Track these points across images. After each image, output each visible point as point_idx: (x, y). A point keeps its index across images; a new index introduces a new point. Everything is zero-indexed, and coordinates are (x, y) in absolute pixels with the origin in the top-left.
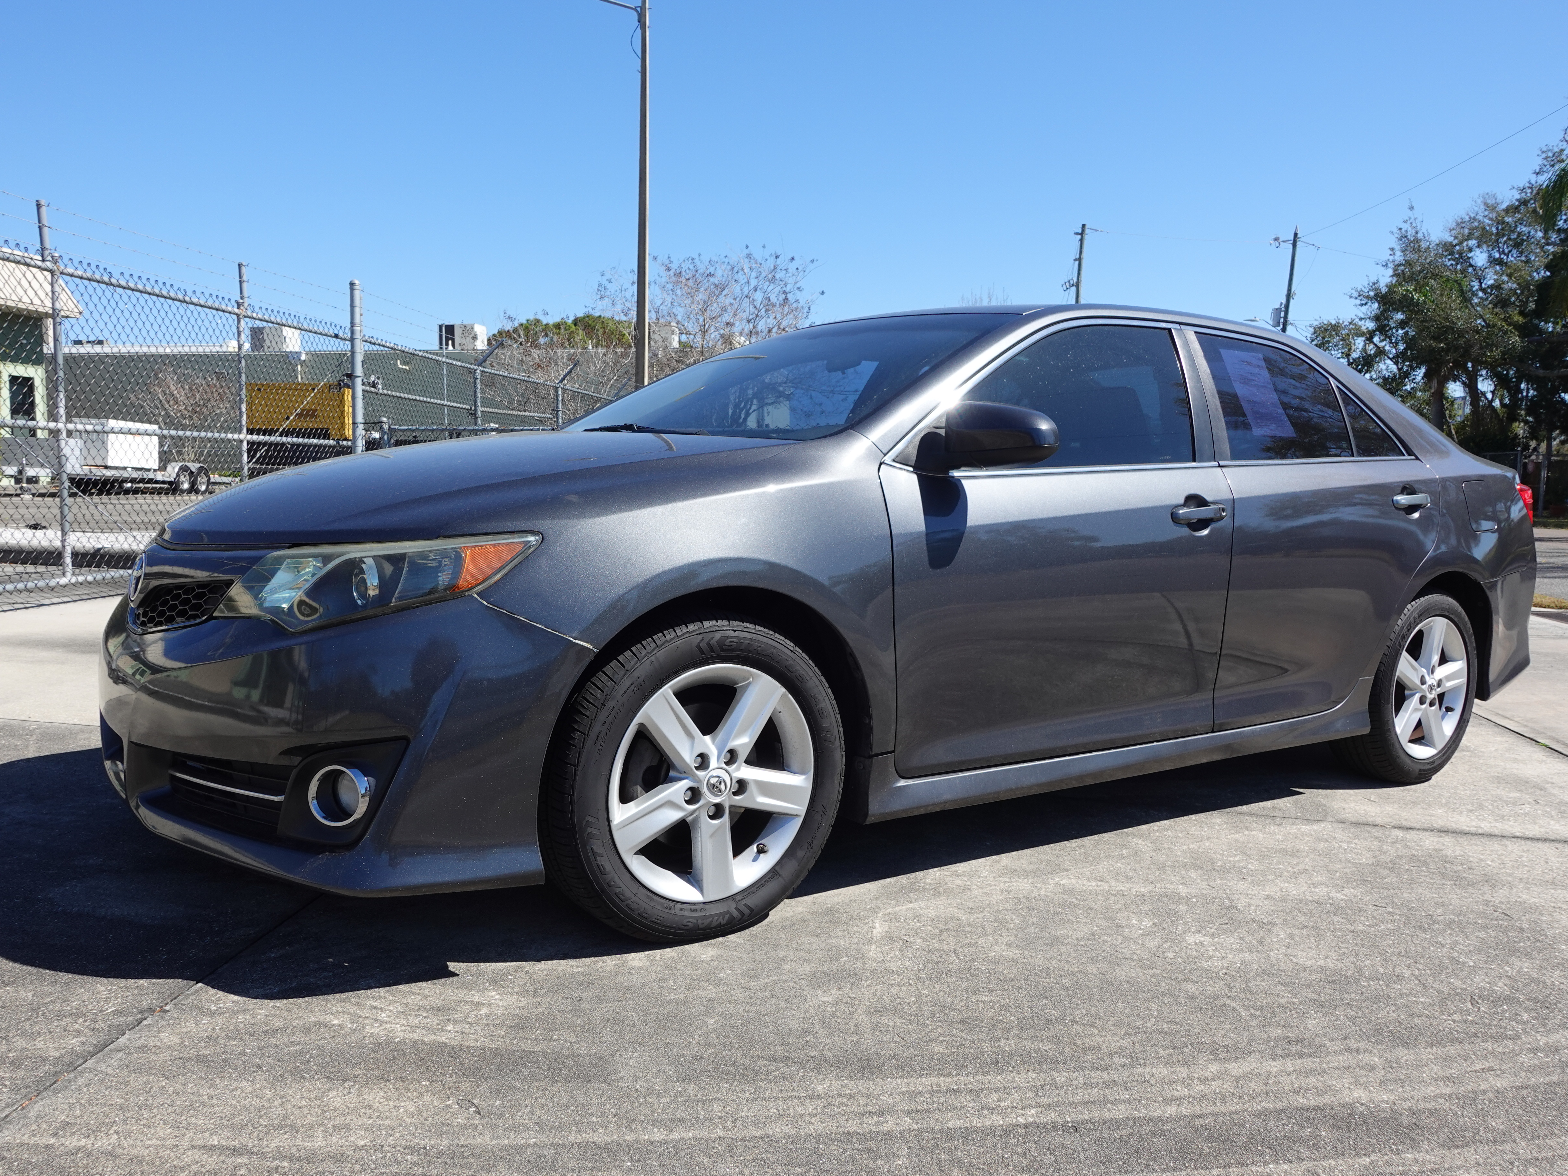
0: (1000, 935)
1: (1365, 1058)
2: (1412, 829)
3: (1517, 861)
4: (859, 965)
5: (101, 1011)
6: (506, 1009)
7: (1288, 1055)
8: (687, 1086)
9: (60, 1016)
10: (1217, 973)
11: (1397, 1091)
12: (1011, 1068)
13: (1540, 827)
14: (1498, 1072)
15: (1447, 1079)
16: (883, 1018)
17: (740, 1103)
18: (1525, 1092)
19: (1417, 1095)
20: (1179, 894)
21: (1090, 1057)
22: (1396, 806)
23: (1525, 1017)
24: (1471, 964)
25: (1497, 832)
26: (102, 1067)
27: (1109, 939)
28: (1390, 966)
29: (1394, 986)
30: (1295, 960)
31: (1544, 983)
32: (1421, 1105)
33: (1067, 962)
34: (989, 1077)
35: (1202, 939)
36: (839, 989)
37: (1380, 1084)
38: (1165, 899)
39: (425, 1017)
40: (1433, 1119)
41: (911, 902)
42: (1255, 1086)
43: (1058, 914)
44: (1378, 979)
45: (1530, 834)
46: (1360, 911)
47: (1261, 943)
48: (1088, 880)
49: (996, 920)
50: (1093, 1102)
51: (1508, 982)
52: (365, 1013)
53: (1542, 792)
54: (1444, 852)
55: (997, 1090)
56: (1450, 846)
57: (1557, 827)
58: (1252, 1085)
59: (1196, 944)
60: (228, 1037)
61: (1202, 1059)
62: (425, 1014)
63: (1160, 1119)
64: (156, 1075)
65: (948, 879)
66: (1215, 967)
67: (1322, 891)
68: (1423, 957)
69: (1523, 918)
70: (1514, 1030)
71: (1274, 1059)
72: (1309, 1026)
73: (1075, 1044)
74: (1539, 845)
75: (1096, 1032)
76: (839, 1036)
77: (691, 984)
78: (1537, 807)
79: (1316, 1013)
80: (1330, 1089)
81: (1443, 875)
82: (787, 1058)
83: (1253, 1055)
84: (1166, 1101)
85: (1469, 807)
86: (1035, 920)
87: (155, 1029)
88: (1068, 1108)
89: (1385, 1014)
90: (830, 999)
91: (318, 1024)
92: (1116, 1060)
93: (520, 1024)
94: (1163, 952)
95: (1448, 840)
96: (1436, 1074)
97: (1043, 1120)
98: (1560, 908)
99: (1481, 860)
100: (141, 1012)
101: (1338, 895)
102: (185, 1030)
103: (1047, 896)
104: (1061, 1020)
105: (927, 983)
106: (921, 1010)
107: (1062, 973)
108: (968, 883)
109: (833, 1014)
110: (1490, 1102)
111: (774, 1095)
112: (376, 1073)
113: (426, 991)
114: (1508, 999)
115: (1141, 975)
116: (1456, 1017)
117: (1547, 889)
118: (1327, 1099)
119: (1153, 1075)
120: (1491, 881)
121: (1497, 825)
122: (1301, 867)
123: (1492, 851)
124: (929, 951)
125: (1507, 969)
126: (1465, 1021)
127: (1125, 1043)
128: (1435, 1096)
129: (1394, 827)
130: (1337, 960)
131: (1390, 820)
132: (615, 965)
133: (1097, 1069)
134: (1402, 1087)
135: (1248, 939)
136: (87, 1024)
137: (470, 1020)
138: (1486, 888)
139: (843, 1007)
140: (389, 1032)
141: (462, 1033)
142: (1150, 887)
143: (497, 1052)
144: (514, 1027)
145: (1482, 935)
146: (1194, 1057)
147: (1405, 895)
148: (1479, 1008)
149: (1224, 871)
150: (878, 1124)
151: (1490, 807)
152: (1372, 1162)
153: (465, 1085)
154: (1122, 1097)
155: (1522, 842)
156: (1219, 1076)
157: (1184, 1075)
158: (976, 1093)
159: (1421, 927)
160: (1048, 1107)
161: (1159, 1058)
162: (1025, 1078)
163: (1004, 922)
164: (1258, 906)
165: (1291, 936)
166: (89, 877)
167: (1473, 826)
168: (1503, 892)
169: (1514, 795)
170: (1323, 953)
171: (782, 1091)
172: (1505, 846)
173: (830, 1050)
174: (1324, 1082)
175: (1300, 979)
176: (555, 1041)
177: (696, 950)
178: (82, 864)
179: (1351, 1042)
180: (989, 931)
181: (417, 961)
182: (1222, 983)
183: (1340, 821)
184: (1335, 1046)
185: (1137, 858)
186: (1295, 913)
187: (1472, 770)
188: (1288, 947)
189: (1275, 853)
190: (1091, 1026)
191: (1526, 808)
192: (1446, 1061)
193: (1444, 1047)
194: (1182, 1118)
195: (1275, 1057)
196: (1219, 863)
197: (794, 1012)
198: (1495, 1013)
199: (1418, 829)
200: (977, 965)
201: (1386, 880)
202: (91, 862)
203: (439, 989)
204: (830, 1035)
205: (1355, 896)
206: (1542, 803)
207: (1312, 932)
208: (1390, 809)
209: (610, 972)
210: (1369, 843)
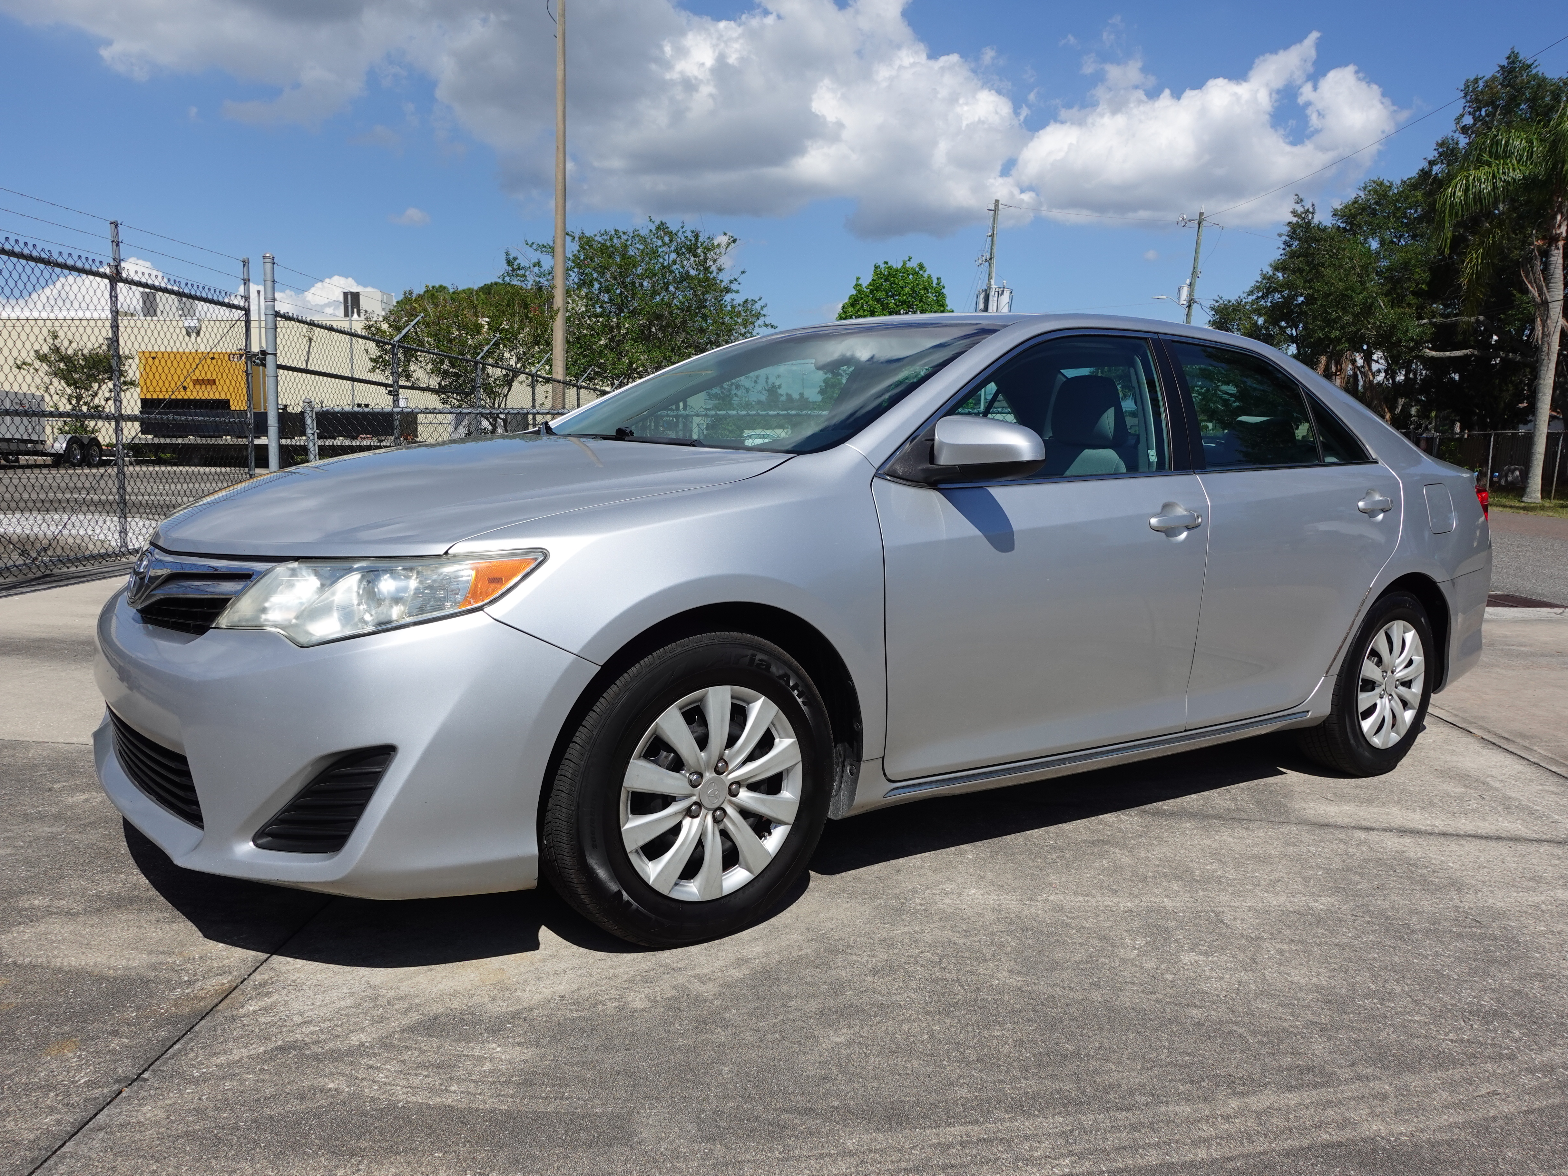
0: (1000, 960)
1: (1375, 1085)
2: (1372, 829)
3: (1475, 862)
4: (865, 999)
5: (72, 1082)
6: (510, 1063)
7: (1302, 1086)
8: (713, 1147)
9: (29, 1089)
10: (1218, 996)
11: (1412, 1121)
12: (1037, 1113)
13: (1490, 824)
14: (1504, 1097)
15: (1457, 1105)
16: (900, 1060)
17: (771, 1166)
18: (1532, 1117)
19: (1433, 1125)
20: (1164, 907)
21: (1112, 1096)
22: (1353, 805)
23: (1517, 1033)
24: (1456, 977)
25: (1451, 831)
26: (84, 1150)
27: (1107, 961)
28: (1380, 982)
29: (1388, 1004)
30: (1289, 979)
31: (1527, 995)
32: (1439, 1137)
33: (1071, 989)
34: (1017, 1124)
35: (1197, 958)
36: (849, 1027)
37: (1395, 1114)
38: (1153, 914)
39: (426, 1076)
40: (1452, 1151)
41: (905, 926)
42: (1277, 1121)
43: (1050, 934)
44: (1372, 998)
45: (1483, 832)
46: (1340, 921)
47: (1254, 961)
48: (1075, 894)
49: (992, 944)
50: (1125, 1148)
51: (1492, 996)
52: (361, 1074)
53: (1485, 787)
54: (1407, 854)
55: (1026, 1137)
56: (1411, 847)
57: (1506, 824)
58: (1274, 1120)
59: (1192, 964)
60: (217, 1108)
61: (1222, 1091)
62: (425, 1073)
63: (1193, 1164)
64: (144, 1157)
65: (937, 898)
66: (1215, 989)
67: (1301, 901)
68: (1409, 970)
69: (1494, 924)
70: (1508, 1049)
71: (1290, 1091)
72: (1316, 1052)
73: (1095, 1082)
74: (1493, 843)
75: (1114, 1068)
76: (859, 1082)
77: (697, 1027)
78: (1483, 802)
79: (1320, 1037)
80: (1350, 1122)
81: (1410, 878)
82: (811, 1110)
83: (1269, 1087)
84: (1197, 1142)
85: (1421, 804)
86: (1030, 942)
87: (136, 1102)
88: (1101, 1156)
89: (1388, 1035)
90: (842, 1039)
91: (312, 1088)
92: (1138, 1098)
93: (528, 1082)
94: (1162, 974)
95: (1407, 840)
96: (1445, 1100)
97: (1079, 1170)
98: (1526, 912)
99: (1443, 862)
100: (117, 1081)
101: (1317, 904)
102: (168, 1102)
103: (1038, 915)
104: (1076, 1054)
105: (937, 1017)
106: (936, 1049)
107: (1068, 1001)
108: (958, 902)
109: (849, 1056)
110: (1502, 1130)
111: (804, 1153)
112: (383, 1144)
113: (423, 1045)
114: (1496, 1015)
115: (1145, 1000)
116: (1451, 1036)
117: (1509, 892)
118: (1348, 1134)
119: (1177, 1114)
120: (1456, 884)
121: (1451, 823)
122: (1276, 875)
123: (1451, 852)
124: (933, 981)
125: (1490, 981)
126: (1462, 1041)
127: (1143, 1079)
128: (1450, 1125)
129: (1354, 828)
130: (1329, 977)
131: (1350, 820)
132: (616, 1007)
133: (1121, 1109)
134: (1416, 1117)
135: (1241, 956)
136: (60, 1098)
137: (474, 1078)
138: (1453, 893)
139: (857, 1048)
140: (390, 1095)
141: (469, 1093)
142: (1137, 901)
143: (508, 1114)
144: (522, 1084)
145: (1459, 944)
146: (1212, 1092)
147: (1379, 903)
148: (1472, 1026)
149: (1203, 881)
151: (1440, 804)
153: (481, 1156)
154: (1152, 1141)
155: (1477, 841)
156: (1239, 1113)
157: (1207, 1113)
158: (1007, 1142)
159: (1401, 938)
160: (1081, 1156)
161: (1179, 1094)
162: (1054, 1122)
163: (1001, 945)
164: (1243, 919)
165: (1281, 952)
166: (38, 921)
167: (1428, 825)
168: (1470, 896)
169: (1460, 790)
170: (1314, 970)
171: (811, 1149)
172: (1463, 846)
173: (852, 1098)
174: (1342, 1114)
175: (1298, 999)
176: (567, 1099)
177: (697, 987)
178: (27, 906)
179: (1360, 1069)
180: (988, 956)
181: (408, 1010)
182: (1224, 1007)
183: (1304, 822)
184: (1345, 1074)
185: (1118, 868)
186: (1281, 925)
187: (1416, 763)
188: (1280, 964)
189: (1248, 860)
190: (1107, 1061)
191: (1474, 804)
192: (1452, 1085)
193: (1448, 1070)
194: (1214, 1161)
195: (1290, 1088)
196: (1198, 873)
197: (809, 1056)
198: (1487, 1030)
199: (1378, 830)
200: (983, 995)
201: (1359, 887)
202: (36, 902)
203: (435, 1042)
204: (849, 1082)
205: (1333, 906)
206: (1487, 798)
207: (1300, 947)
208: (1347, 808)
209: (612, 1016)
210: (1335, 847)
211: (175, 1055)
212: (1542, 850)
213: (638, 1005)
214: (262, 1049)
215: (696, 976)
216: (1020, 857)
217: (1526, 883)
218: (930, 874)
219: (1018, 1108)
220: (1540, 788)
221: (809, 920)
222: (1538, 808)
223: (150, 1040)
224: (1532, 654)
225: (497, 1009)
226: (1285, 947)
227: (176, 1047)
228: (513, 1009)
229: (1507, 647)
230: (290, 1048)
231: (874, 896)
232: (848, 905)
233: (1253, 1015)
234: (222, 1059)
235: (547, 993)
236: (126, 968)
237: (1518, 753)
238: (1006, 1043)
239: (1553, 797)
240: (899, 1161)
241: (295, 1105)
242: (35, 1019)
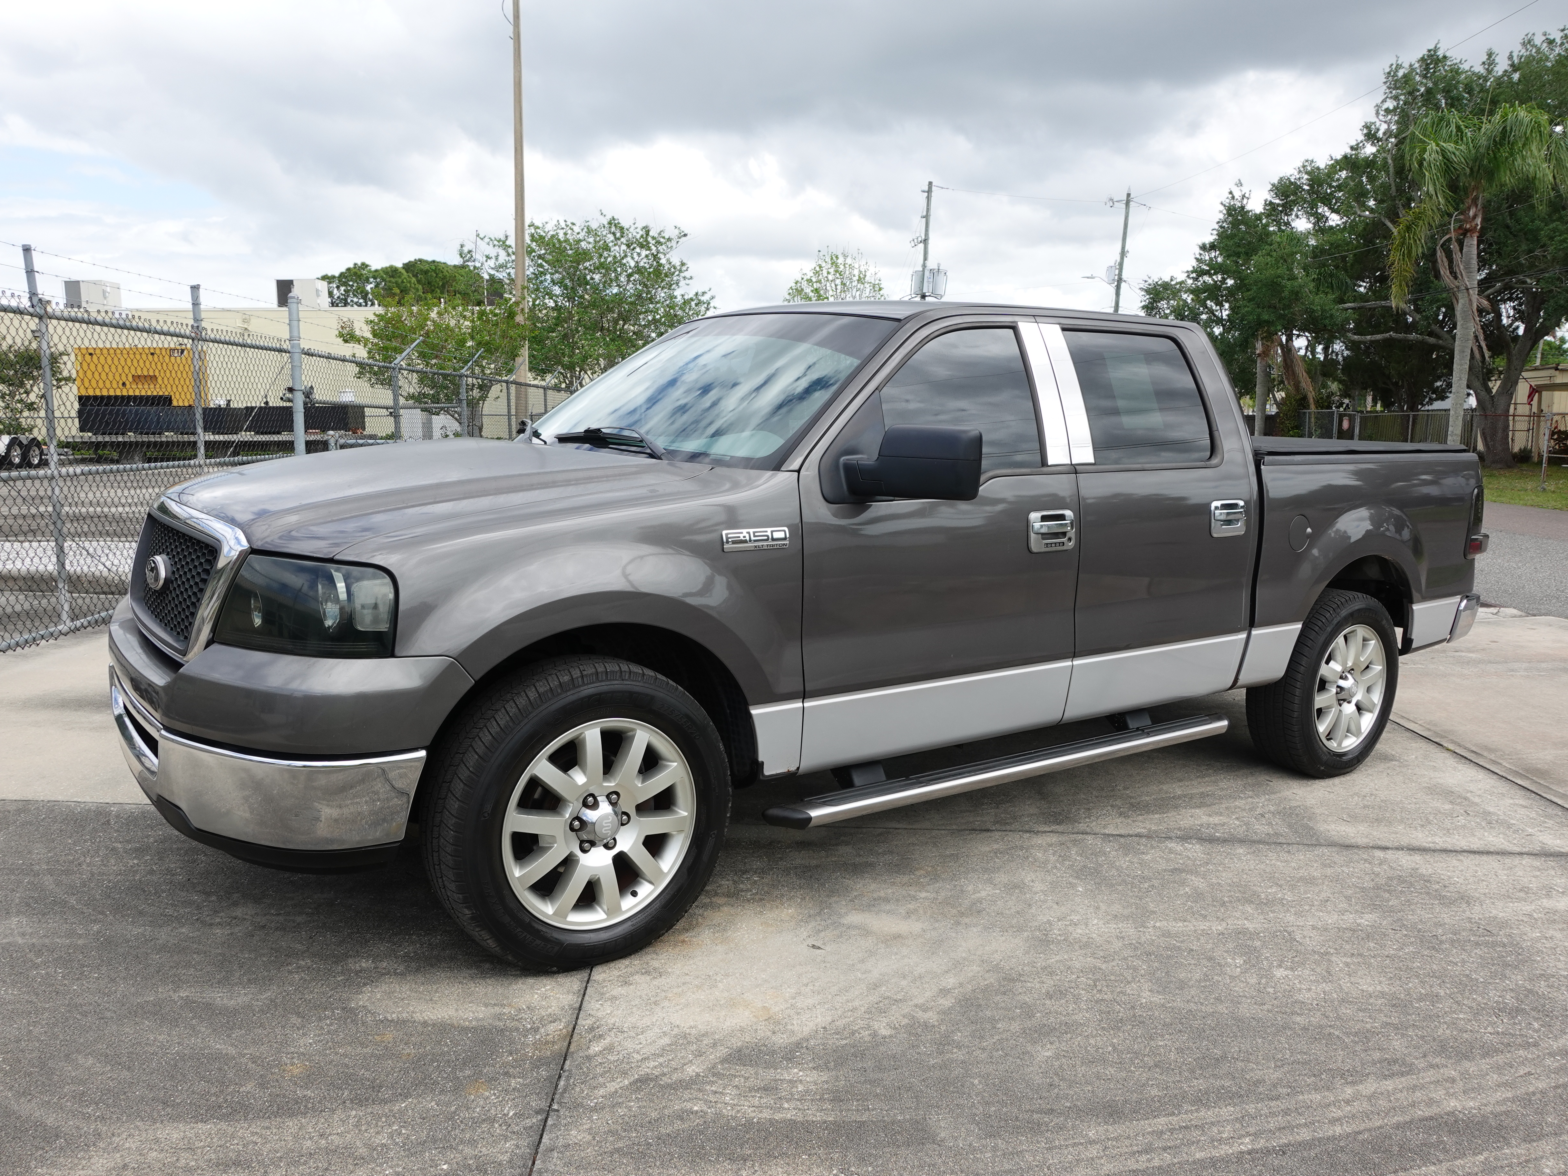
0: (1139, 981)
1: (1445, 1072)
2: (1388, 848)
3: (1474, 876)
4: (1052, 1019)
5: (504, 1115)
6: (816, 1084)
7: (1393, 1074)
8: (996, 1142)
9: (476, 1123)
10: (1312, 1004)
11: (1477, 1098)
12: (1213, 1104)
13: (1480, 839)
14: (1537, 1076)
15: (1506, 1084)
16: (1099, 1068)
18: (1559, 1091)
19: (1492, 1100)
20: (1247, 929)
21: (1261, 1089)
22: (1366, 825)
23: (1536, 1025)
24: (1482, 980)
25: (1450, 847)
26: (551, 1166)
27: (1220, 979)
28: (1428, 987)
29: (1437, 1005)
30: (1360, 988)
31: (1537, 993)
32: (1499, 1109)
33: (1202, 1004)
34: (1202, 1114)
35: (1286, 973)
36: (1051, 1043)
37: (1464, 1093)
38: (1240, 936)
40: (1510, 1119)
41: (1056, 955)
42: (1382, 1103)
43: (1169, 957)
44: (1425, 1000)
45: (1474, 847)
46: (1384, 935)
47: (1329, 973)
48: (1175, 920)
49: (1128, 968)
50: (1284, 1128)
51: (1512, 995)
52: (712, 1098)
53: (1467, 802)
54: (1420, 871)
55: (1213, 1123)
56: (1422, 864)
57: (1491, 839)
59: (1284, 978)
60: (624, 1130)
61: (1338, 1082)
62: (759, 1095)
63: (1334, 1138)
65: (1070, 929)
66: (1308, 999)
67: (1349, 918)
68: (1446, 976)
69: (1501, 933)
70: (1532, 1038)
71: (1386, 1079)
72: (1396, 1047)
73: (1246, 1079)
74: (1484, 858)
75: (1255, 1066)
76: (1077, 1087)
77: (938, 1049)
78: (1469, 818)
79: (1395, 1035)
80: (1434, 1101)
81: (1428, 893)
82: (1052, 1110)
83: (1370, 1076)
84: (1334, 1121)
86: (1156, 964)
87: (562, 1128)
88: (1269, 1135)
89: (1443, 1031)
90: (1050, 1054)
91: (683, 1111)
92: (1281, 1090)
93: (837, 1098)
94: (1264, 988)
95: (1417, 858)
96: (1496, 1081)
97: (1257, 1146)
98: (1522, 921)
99: (1450, 877)
100: (537, 1113)
101: (1363, 921)
102: (586, 1127)
103: (1153, 941)
104: (1224, 1057)
105: (1112, 1032)
106: (1122, 1058)
107: (1203, 1014)
108: (1088, 931)
109: (1061, 1067)
110: (1540, 1101)
111: (1062, 1143)
112: (762, 1151)
113: (743, 1072)
114: (1518, 1011)
115: (1259, 1011)
116: (1489, 1029)
117: (1506, 902)
118: (1434, 1110)
119: (1311, 1101)
120: (1464, 897)
121: (1448, 839)
122: (1323, 895)
123: (1454, 867)
124: (1097, 1002)
125: (1508, 982)
126: (1498, 1033)
127: (1278, 1074)
128: (1504, 1100)
129: (1373, 847)
130: (1389, 984)
131: (1368, 840)
132: (870, 1035)
133: (1272, 1099)
134: (1479, 1094)
135: (1318, 970)
136: (504, 1128)
137: (796, 1097)
138: (1464, 906)
139: (1064, 1060)
140: (743, 1114)
141: (799, 1109)
142: (1224, 925)
143: (837, 1124)
144: (834, 1100)
145: (1478, 951)
146: (1331, 1083)
147: (1410, 917)
148: (1502, 1020)
149: (1270, 904)
150: (1149, 1161)
151: (1435, 821)
152: (1486, 1159)
153: (836, 1156)
154: (1301, 1122)
155: (1472, 856)
156: (1356, 1097)
157: (1332, 1099)
158: (1201, 1127)
159: (1434, 948)
160: (1256, 1135)
161: (1308, 1085)
162: (1227, 1111)
163: (1135, 969)
164: (1310, 937)
165: (1347, 965)
166: (377, 981)
167: (1430, 842)
168: (1477, 908)
169: (1448, 807)
170: (1376, 979)
171: (1065, 1139)
172: (1461, 861)
173: (1077, 1100)
174: (1427, 1095)
175: (1371, 1005)
176: (873, 1110)
177: (920, 1015)
178: (358, 968)
179: (1430, 1058)
180: (1130, 979)
181: (715, 1045)
182: (1319, 1013)
183: (1332, 844)
184: (1421, 1064)
185: (1198, 896)
186: (1340, 941)
187: (1407, 781)
188: (1350, 975)
189: (1298, 882)
190: (1249, 1062)
191: (1462, 820)
192: (1499, 1069)
193: (1493, 1057)
194: (1348, 1135)
195: (1385, 1077)
196: (1263, 896)
197: (1032, 1068)
198: (1515, 1024)
199: (1392, 849)
200: (1138, 1012)
201: (1390, 903)
202: (364, 965)
203: (751, 1070)
204: (1070, 1087)
205: (1375, 921)
206: (1471, 813)
207: (1360, 960)
208: (1362, 828)
209: (869, 1042)
210: (1362, 866)
211: (565, 1091)
212: (1524, 862)
213: (885, 1032)
214: (626, 1082)
215: (916, 1006)
216: (1120, 888)
217: (1518, 894)
218: (1055, 906)
219: (1200, 1100)
220: (1511, 801)
221: (979, 953)
222: (1514, 822)
223: (539, 1080)
224: (1480, 661)
225: (781, 1040)
226: (1349, 960)
227: (562, 1083)
228: (794, 1039)
229: (1457, 654)
230: (647, 1080)
231: (1020, 929)
232: (1004, 938)
233: (1342, 1019)
234: (602, 1092)
235: (811, 1025)
236: (478, 1020)
237: (1488, 767)
238: (1171, 1051)
239: (1523, 811)
240: (1131, 1146)
241: (678, 1125)
242: (439, 1066)
